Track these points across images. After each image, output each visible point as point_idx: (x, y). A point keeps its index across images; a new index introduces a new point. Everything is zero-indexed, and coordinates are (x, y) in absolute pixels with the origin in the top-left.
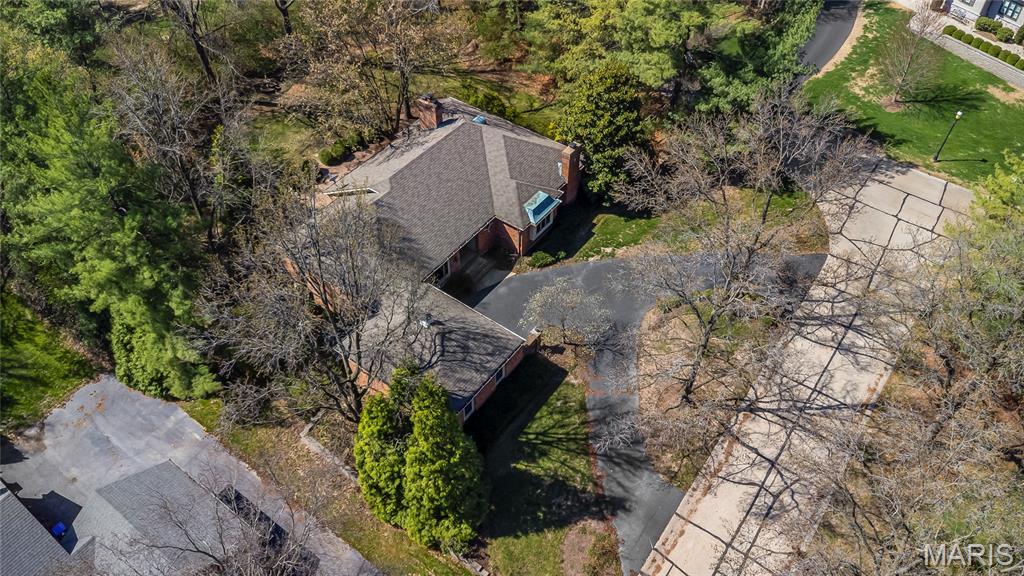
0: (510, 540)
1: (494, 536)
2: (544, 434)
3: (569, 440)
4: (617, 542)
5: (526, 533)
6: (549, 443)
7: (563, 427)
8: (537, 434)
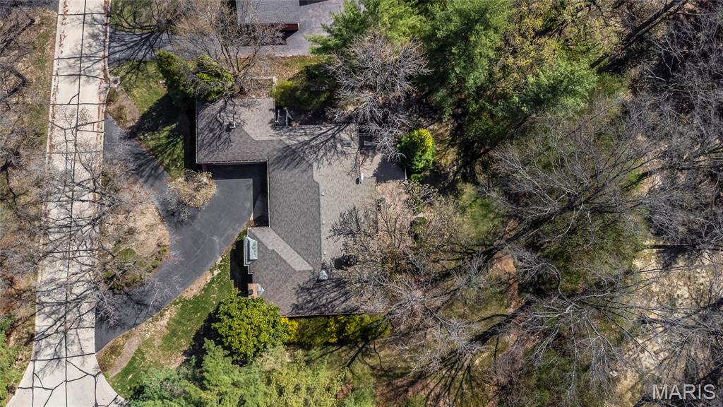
0: (159, 98)
1: (166, 95)
2: (174, 145)
3: (163, 150)
4: (119, 125)
5: (155, 104)
6: (170, 143)
7: (169, 155)
8: (177, 143)
